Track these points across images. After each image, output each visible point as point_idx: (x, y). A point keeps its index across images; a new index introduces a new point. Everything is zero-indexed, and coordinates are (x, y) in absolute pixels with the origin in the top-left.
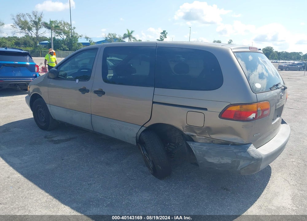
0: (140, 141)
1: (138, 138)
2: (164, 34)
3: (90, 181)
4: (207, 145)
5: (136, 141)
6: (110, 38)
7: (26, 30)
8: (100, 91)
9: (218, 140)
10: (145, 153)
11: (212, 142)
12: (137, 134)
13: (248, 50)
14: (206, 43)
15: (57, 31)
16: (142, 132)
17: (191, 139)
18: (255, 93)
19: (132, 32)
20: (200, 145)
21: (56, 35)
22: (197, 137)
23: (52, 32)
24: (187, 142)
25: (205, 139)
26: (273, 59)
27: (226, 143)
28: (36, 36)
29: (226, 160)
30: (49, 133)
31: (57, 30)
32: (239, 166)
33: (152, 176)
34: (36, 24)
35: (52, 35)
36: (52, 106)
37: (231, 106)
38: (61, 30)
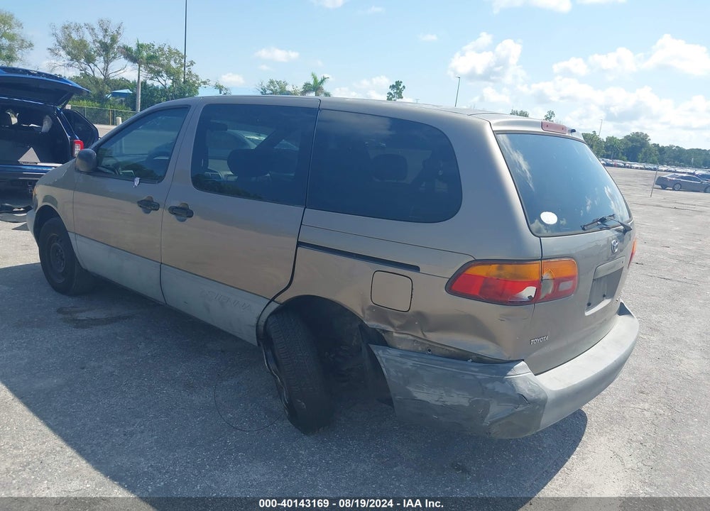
0: (264, 336)
1: (262, 329)
2: (398, 89)
3: (133, 425)
4: (416, 357)
5: (255, 336)
6: (272, 90)
7: (82, 60)
8: (181, 208)
9: (443, 347)
10: (273, 366)
11: (430, 351)
12: (259, 318)
13: (540, 130)
14: (437, 106)
15: (151, 69)
16: (271, 315)
17: (380, 339)
18: (537, 234)
19: (322, 81)
20: (401, 356)
21: (150, 76)
22: (395, 335)
23: (141, 68)
24: (371, 346)
25: (414, 341)
26: (646, 162)
27: (462, 356)
28: (102, 77)
29: (458, 399)
30: (68, 302)
31: (153, 67)
32: (488, 415)
33: (287, 423)
34: (106, 49)
35: (139, 77)
36: (78, 237)
37: (474, 265)
38: (162, 66)
